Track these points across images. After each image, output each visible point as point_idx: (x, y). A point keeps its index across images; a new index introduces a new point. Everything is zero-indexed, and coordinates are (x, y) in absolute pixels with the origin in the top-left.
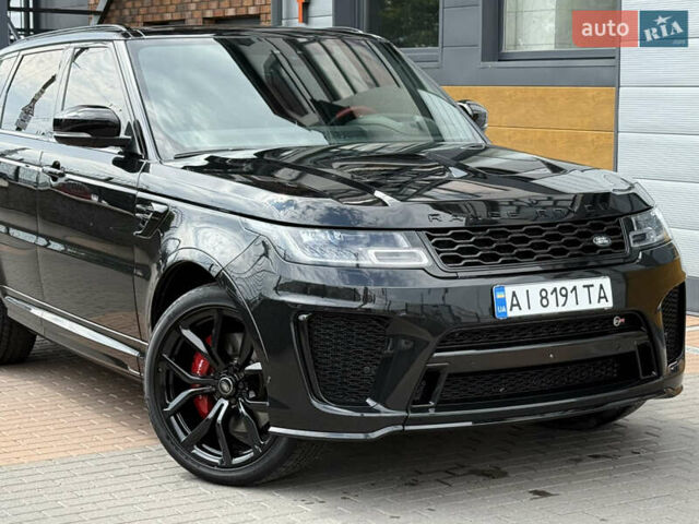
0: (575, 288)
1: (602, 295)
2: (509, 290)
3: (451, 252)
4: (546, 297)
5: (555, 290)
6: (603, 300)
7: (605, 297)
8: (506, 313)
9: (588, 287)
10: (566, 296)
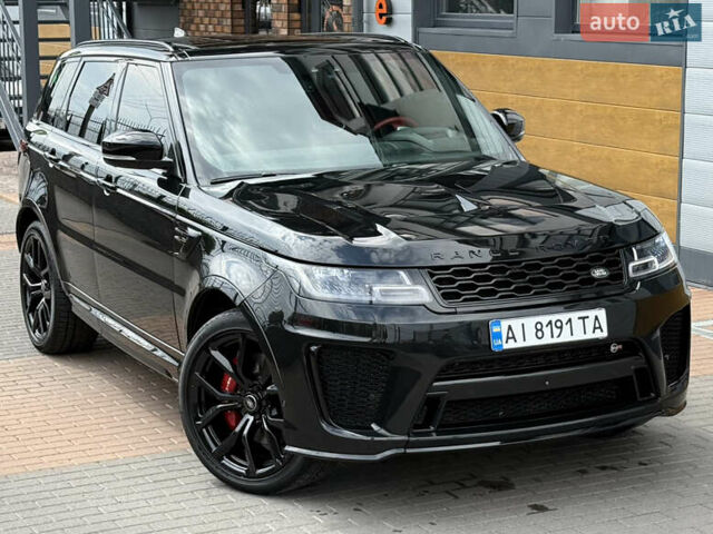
0: (570, 320)
1: (597, 325)
2: (505, 324)
3: (451, 288)
4: (541, 330)
5: (550, 322)
6: (598, 331)
7: (600, 327)
8: (501, 346)
9: (583, 318)
10: (561, 328)
